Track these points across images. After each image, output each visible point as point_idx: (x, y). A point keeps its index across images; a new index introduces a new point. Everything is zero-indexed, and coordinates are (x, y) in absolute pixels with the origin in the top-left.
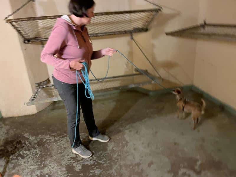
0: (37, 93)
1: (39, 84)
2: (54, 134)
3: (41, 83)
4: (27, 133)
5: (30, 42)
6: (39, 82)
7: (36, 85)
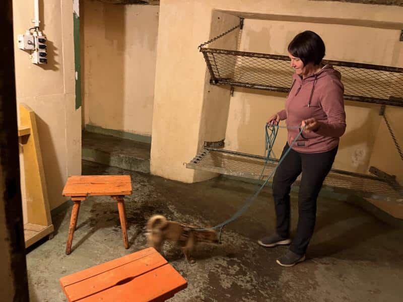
0: (202, 155)
1: (209, 144)
2: (206, 221)
3: (211, 143)
4: (172, 205)
5: (218, 84)
6: (209, 141)
7: (205, 144)
